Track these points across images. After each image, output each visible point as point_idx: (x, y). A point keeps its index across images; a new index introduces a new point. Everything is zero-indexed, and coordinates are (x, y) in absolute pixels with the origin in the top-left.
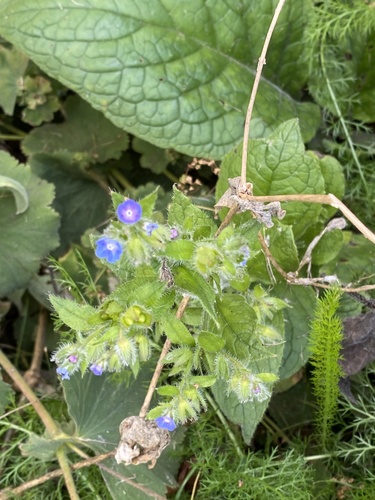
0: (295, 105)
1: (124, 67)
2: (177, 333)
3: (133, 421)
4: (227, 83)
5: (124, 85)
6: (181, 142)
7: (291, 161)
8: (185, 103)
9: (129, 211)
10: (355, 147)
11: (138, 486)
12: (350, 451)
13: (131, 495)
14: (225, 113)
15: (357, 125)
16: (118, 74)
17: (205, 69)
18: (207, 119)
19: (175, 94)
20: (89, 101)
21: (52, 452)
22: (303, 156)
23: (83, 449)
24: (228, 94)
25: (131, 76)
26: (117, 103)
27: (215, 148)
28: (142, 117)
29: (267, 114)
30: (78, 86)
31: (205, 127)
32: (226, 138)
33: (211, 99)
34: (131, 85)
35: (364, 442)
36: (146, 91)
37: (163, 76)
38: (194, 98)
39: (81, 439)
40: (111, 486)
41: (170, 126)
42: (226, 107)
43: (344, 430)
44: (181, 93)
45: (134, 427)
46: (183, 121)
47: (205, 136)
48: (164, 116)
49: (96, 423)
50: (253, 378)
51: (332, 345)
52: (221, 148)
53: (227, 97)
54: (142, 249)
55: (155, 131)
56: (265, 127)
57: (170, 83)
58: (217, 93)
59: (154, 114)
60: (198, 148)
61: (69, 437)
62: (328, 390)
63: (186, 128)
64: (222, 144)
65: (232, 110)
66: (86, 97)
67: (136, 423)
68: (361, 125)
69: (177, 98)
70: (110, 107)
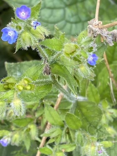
2: (53, 118)
8: (69, 11)
9: (23, 12)
18: (80, 21)
19: (63, 6)
28: (43, 18)
31: (79, 25)
36: (46, 3)
38: (74, 9)
41: (59, 24)
42: (92, 15)
44: (67, 6)
48: (56, 18)
50: (98, 144)
53: (93, 10)
59: (50, 16)
63: (68, 26)
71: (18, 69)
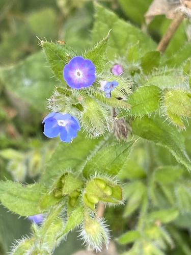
9: (78, 70)
54: (101, 114)
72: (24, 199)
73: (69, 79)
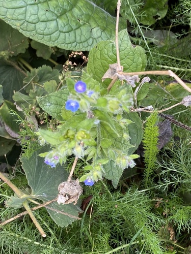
0: (114, 19)
1: (27, 5)
3: (64, 184)
4: (80, 10)
5: (28, 15)
6: (60, 43)
7: (125, 51)
8: (60, 22)
9: (80, 86)
10: (146, 39)
11: (66, 214)
12: (161, 186)
13: (63, 218)
14: (81, 26)
15: (146, 28)
16: (24, 8)
17: (68, 3)
18: (72, 30)
19: (55, 17)
20: (10, 24)
21: (21, 204)
22: (131, 48)
23: (36, 200)
24: (81, 16)
25: (31, 10)
26: (25, 24)
27: (78, 44)
28: (39, 31)
29: (101, 25)
30: (4, 17)
31: (72, 33)
32: (83, 39)
33: (73, 19)
34: (31, 15)
35: (167, 181)
36: (40, 17)
37: (48, 8)
38: (65, 19)
39: (34, 196)
40: (53, 216)
41: (54, 34)
42: (81, 22)
43: (155, 177)
44: (58, 17)
45: (65, 187)
46: (60, 32)
47: (72, 39)
48: (50, 30)
49: (41, 187)
50: (128, 157)
51: (153, 138)
52: (80, 44)
53: (81, 17)
55: (46, 37)
56: (102, 32)
57: (51, 11)
58: (76, 16)
59: (45, 29)
60: (70, 45)
61: (28, 196)
62: (150, 159)
63: (62, 35)
64: (81, 43)
65: (84, 24)
66: (8, 22)
67: (66, 185)
68: (148, 27)
69: (56, 20)
70: (22, 27)
71: (47, 100)
72: (52, 138)
73: (77, 89)
